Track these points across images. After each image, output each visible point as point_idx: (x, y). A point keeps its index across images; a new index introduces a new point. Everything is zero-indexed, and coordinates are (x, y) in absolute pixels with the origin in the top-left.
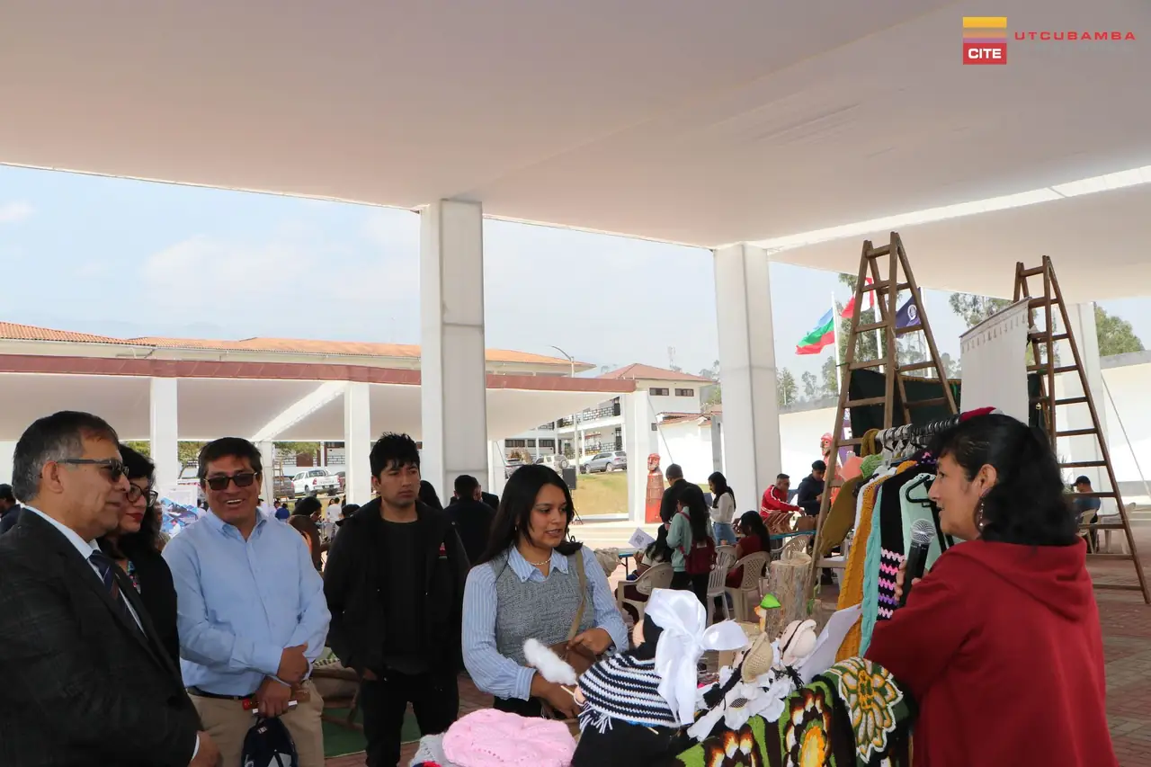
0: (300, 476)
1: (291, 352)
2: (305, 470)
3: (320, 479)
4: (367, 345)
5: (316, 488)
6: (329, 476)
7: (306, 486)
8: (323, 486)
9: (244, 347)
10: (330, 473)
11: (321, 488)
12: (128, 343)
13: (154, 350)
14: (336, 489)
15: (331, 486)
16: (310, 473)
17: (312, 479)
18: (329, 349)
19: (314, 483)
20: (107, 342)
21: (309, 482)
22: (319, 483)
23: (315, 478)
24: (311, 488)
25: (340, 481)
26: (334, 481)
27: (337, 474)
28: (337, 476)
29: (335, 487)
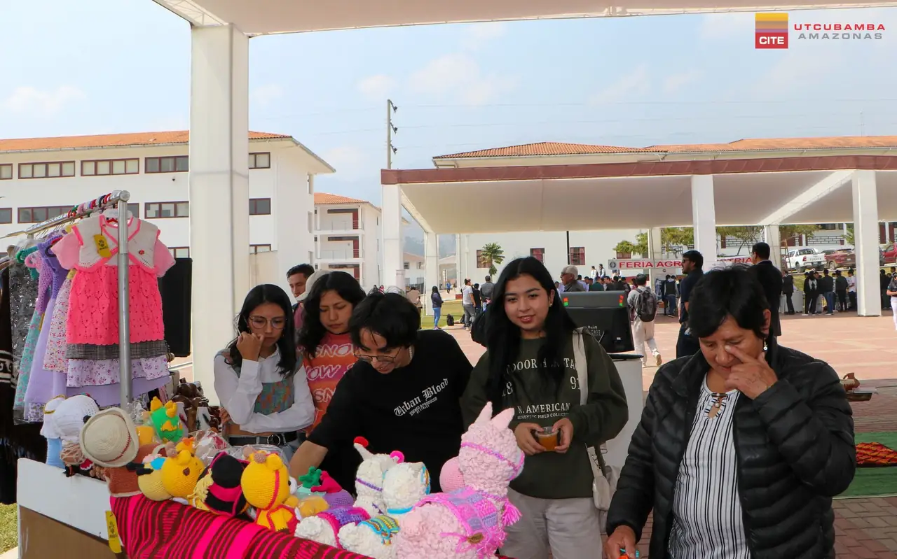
0: (791, 255)
1: (774, 149)
2: (795, 249)
3: (809, 257)
4: (839, 139)
5: (806, 265)
6: (816, 254)
7: (797, 263)
8: (812, 263)
9: (734, 148)
10: (816, 251)
11: (810, 264)
12: (646, 150)
13: (666, 155)
15: (819, 262)
16: (800, 251)
17: (802, 257)
18: (806, 144)
19: (804, 260)
20: (630, 151)
21: (800, 259)
22: (808, 260)
23: (804, 256)
24: (801, 264)
25: (827, 258)
26: (821, 258)
27: (824, 252)
28: (824, 254)
29: (823, 263)
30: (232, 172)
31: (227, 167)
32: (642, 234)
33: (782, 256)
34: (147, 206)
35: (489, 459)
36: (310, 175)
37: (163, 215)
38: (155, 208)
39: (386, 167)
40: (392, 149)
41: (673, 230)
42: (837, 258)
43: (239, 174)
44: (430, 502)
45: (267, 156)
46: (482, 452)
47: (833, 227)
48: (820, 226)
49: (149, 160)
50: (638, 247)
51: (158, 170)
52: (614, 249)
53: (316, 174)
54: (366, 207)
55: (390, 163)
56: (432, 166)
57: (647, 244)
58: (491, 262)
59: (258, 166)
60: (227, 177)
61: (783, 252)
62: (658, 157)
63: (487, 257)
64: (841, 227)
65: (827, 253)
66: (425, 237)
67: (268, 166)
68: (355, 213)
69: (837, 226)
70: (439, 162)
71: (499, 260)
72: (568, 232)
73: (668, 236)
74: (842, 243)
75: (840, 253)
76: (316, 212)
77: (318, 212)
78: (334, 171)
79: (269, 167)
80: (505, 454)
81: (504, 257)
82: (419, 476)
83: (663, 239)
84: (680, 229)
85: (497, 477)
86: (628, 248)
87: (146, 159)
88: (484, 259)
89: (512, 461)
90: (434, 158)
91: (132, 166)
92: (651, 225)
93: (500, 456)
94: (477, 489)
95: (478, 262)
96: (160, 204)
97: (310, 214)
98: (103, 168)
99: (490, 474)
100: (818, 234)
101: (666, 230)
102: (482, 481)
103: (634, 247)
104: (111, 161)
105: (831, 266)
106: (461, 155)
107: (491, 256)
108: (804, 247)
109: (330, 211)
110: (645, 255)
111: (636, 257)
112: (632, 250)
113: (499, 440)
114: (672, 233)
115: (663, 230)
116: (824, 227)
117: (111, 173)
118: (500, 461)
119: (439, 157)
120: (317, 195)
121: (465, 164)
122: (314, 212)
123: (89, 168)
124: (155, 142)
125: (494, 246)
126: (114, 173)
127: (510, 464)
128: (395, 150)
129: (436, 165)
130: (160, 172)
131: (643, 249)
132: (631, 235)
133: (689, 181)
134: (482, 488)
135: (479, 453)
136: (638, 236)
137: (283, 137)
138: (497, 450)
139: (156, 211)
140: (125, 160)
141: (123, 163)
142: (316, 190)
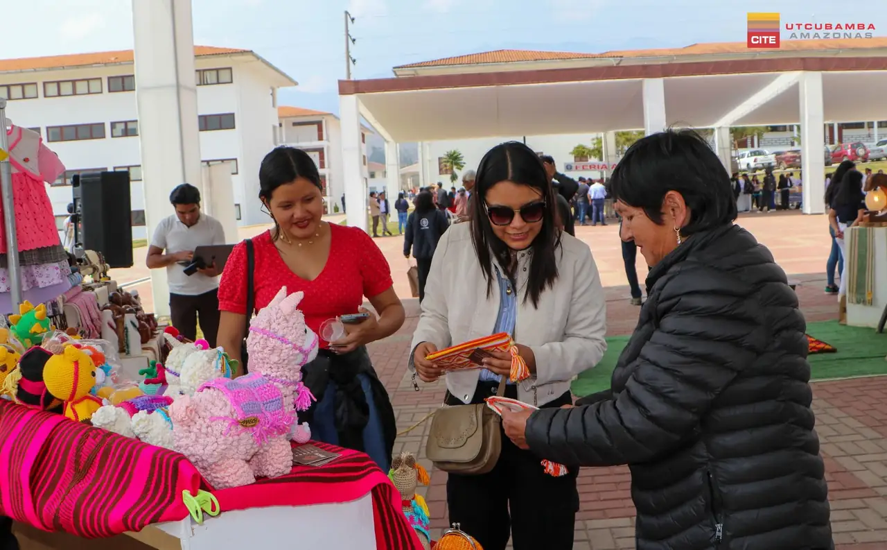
0: (743, 156)
1: (726, 53)
2: (747, 151)
3: (760, 158)
5: (757, 166)
6: (767, 155)
7: (748, 164)
8: (763, 164)
9: (688, 52)
10: (767, 152)
11: (761, 166)
12: (602, 56)
13: (621, 60)
14: (774, 166)
15: (770, 164)
16: (751, 153)
17: (753, 158)
19: (754, 161)
20: (586, 57)
21: (751, 161)
22: (758, 162)
23: (756, 157)
24: (752, 165)
25: (777, 159)
26: (771, 159)
27: (774, 153)
28: (774, 155)
29: (773, 164)
30: (178, 86)
31: (173, 81)
32: (597, 138)
33: (732, 157)
34: (113, 125)
35: (273, 342)
36: (273, 89)
37: (129, 132)
38: (121, 127)
39: (344, 78)
40: (350, 60)
41: (627, 133)
42: (787, 159)
43: (186, 88)
44: (209, 388)
45: (228, 71)
46: (265, 336)
47: (784, 129)
48: (769, 128)
49: (111, 80)
50: (593, 151)
51: (121, 88)
52: (570, 153)
53: (278, 87)
54: (329, 118)
55: (349, 74)
56: (391, 76)
57: (602, 147)
58: (452, 169)
59: (221, 81)
60: (174, 91)
61: (734, 153)
62: (613, 62)
63: (448, 164)
64: (791, 129)
65: (778, 154)
66: (386, 145)
67: (230, 81)
68: (319, 124)
69: (788, 128)
70: (399, 72)
71: (460, 167)
72: (524, 138)
73: (622, 140)
74: (792, 144)
75: (790, 154)
76: (281, 125)
77: (283, 125)
78: (296, 84)
79: (232, 82)
80: (290, 338)
81: (464, 163)
82: (214, 363)
83: (617, 143)
84: (634, 133)
85: (284, 360)
86: (584, 152)
87: (109, 78)
88: (446, 166)
89: (299, 344)
90: (394, 68)
91: (95, 86)
92: (605, 130)
93: (283, 340)
94: (264, 374)
95: (440, 170)
96: (126, 123)
97: (274, 127)
98: (66, 88)
99: (275, 358)
100: (768, 136)
101: (620, 134)
102: (269, 366)
103: (589, 151)
104: (74, 82)
105: (781, 166)
106: (420, 65)
107: (452, 163)
108: (756, 148)
109: (295, 124)
110: (601, 159)
111: (593, 160)
112: (587, 153)
113: (284, 324)
114: (626, 136)
115: (617, 134)
116: (774, 129)
117: (74, 93)
118: (284, 345)
119: (399, 67)
120: (281, 109)
121: (424, 72)
122: (278, 125)
123: (52, 89)
124: (116, 61)
125: (454, 153)
126: (78, 93)
127: (295, 347)
128: (354, 61)
129: (396, 75)
130: (124, 90)
131: (598, 152)
132: (586, 139)
133: (640, 84)
134: (269, 372)
135: (262, 338)
136: (593, 139)
137: (244, 52)
138: (280, 334)
139: (122, 130)
140: (88, 80)
141: (86, 83)
142: (279, 103)
